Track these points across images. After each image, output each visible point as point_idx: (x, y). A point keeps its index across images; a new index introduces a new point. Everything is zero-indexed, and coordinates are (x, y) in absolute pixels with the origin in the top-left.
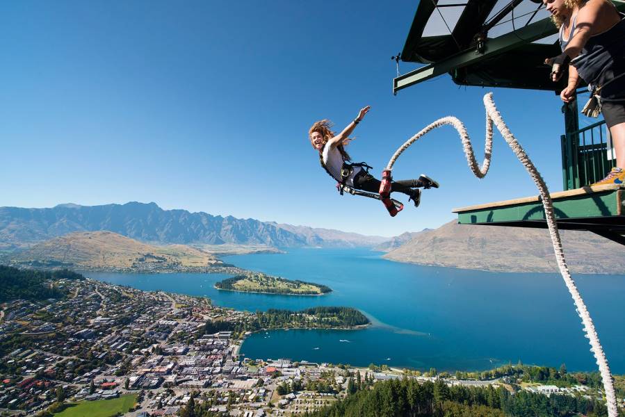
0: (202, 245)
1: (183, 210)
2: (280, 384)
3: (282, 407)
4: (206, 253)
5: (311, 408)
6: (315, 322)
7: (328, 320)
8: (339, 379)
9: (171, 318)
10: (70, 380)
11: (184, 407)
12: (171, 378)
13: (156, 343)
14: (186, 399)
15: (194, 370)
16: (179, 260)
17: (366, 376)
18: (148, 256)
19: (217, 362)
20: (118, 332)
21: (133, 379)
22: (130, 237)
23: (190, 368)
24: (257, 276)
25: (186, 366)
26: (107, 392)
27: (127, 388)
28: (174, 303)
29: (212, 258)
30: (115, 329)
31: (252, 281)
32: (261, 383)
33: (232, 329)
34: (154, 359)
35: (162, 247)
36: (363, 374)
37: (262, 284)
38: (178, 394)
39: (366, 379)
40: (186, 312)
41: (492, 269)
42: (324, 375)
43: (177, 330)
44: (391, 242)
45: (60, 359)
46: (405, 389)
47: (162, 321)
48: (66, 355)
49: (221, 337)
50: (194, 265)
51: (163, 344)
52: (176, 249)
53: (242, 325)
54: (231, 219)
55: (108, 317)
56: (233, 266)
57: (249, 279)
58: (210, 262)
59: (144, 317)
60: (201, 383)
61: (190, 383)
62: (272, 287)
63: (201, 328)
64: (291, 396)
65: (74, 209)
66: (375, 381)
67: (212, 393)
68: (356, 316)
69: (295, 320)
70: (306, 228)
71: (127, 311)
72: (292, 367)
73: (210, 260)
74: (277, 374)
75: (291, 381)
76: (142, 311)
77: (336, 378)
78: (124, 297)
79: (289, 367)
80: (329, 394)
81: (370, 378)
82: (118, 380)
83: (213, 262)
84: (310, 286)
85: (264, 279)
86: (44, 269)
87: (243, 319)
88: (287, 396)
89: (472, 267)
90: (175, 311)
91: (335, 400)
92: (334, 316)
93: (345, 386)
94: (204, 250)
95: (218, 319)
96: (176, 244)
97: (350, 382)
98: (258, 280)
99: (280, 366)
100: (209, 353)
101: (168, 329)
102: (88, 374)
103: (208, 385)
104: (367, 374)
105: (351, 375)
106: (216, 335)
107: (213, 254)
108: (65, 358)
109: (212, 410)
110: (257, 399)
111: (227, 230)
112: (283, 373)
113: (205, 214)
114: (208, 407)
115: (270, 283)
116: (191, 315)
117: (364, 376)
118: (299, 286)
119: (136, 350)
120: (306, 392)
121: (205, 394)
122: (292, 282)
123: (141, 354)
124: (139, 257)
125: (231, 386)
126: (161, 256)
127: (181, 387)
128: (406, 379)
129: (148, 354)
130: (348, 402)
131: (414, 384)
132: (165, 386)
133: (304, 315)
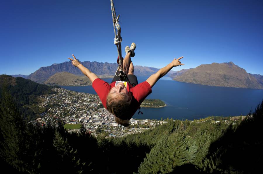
1: (88, 61)
3: (130, 131)
6: (144, 105)
7: (149, 104)
8: (152, 124)
9: (87, 102)
12: (91, 121)
13: (84, 110)
14: (97, 127)
18: (78, 80)
20: (73, 106)
21: (80, 120)
22: (72, 73)
23: (97, 118)
25: (95, 118)
27: (79, 122)
28: (88, 97)
30: (72, 104)
34: (85, 115)
36: (161, 122)
40: (92, 100)
41: (212, 85)
42: (146, 123)
43: (90, 106)
44: (177, 73)
51: (87, 110)
54: (106, 63)
55: (69, 100)
63: (98, 105)
64: (133, 129)
65: (56, 65)
70: (140, 66)
71: (74, 99)
72: (134, 120)
76: (78, 99)
80: (148, 128)
82: (76, 119)
86: (52, 85)
89: (205, 84)
90: (89, 100)
92: (151, 102)
97: (156, 125)
100: (102, 114)
101: (87, 105)
103: (103, 124)
104: (163, 122)
105: (156, 123)
109: (105, 131)
111: (105, 68)
113: (96, 62)
119: (79, 111)
121: (103, 126)
124: (75, 80)
125: (111, 125)
126: (82, 80)
129: (83, 113)
132: (90, 123)
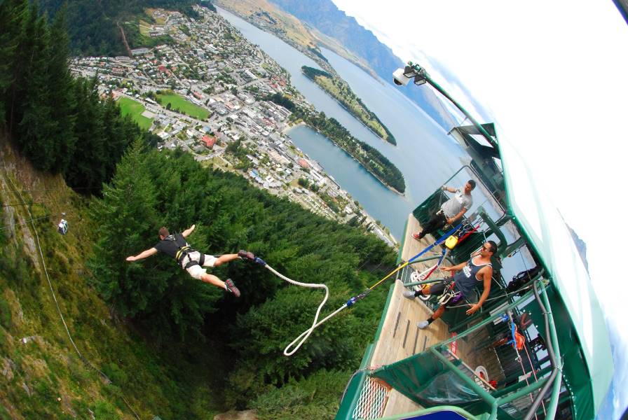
0: (313, 27)
2: (304, 178)
3: (295, 191)
4: (312, 36)
5: (315, 209)
6: (363, 157)
7: (374, 165)
8: (348, 210)
9: (254, 71)
10: (180, 79)
11: (233, 141)
12: (234, 117)
13: (236, 84)
14: (236, 138)
15: (251, 122)
16: (286, 30)
17: (369, 224)
18: (266, 14)
19: (269, 128)
20: (217, 62)
21: (212, 101)
23: (249, 119)
24: (342, 84)
25: (247, 115)
26: (195, 99)
27: (206, 104)
28: (263, 62)
29: (314, 43)
30: (217, 58)
31: (334, 84)
32: (291, 166)
33: (293, 111)
34: (229, 95)
35: (279, 12)
36: (368, 221)
37: (341, 93)
38: (234, 130)
39: (367, 226)
40: (267, 75)
42: (339, 198)
43: (254, 84)
45: (181, 62)
46: (386, 253)
47: (248, 71)
48: (185, 61)
49: (281, 112)
50: (296, 40)
51: (240, 89)
52: (290, 19)
53: (303, 114)
55: (216, 47)
56: (327, 61)
57: (333, 82)
58: (310, 45)
59: (238, 61)
60: (251, 134)
61: (243, 128)
62: (348, 103)
63: (271, 94)
64: (306, 191)
66: (372, 232)
67: (254, 146)
68: (399, 181)
69: (348, 143)
71: (230, 49)
72: (320, 174)
73: (311, 43)
74: (305, 170)
75: (313, 182)
76: (237, 55)
77: (346, 207)
78: (232, 38)
79: (318, 172)
80: (334, 212)
81: (371, 228)
82: (203, 95)
83: (312, 47)
84: (381, 127)
85: (345, 90)
87: (307, 110)
88: (304, 189)
90: (261, 70)
91: (335, 219)
92: (381, 166)
93: (349, 217)
94: (311, 33)
95: (288, 96)
96: (292, 14)
97: (354, 218)
98: (340, 87)
99: (312, 165)
100: (267, 117)
101: (248, 79)
102: (190, 81)
103: (254, 139)
104: (371, 223)
105: (359, 214)
106: (280, 107)
107: (316, 40)
108: (184, 63)
109: (249, 157)
110: (281, 174)
111: (343, 28)
112: (311, 172)
114: (246, 153)
115: (349, 97)
116: (270, 79)
117: (368, 222)
118: (372, 119)
119: (222, 81)
120: (318, 198)
121: (249, 143)
122: (369, 112)
123: (223, 86)
124: (259, 12)
125: (269, 151)
126: (274, 18)
127: (237, 128)
128: (392, 249)
129: (227, 89)
130: (342, 227)
131: (394, 255)
132: (228, 119)
133: (358, 145)
